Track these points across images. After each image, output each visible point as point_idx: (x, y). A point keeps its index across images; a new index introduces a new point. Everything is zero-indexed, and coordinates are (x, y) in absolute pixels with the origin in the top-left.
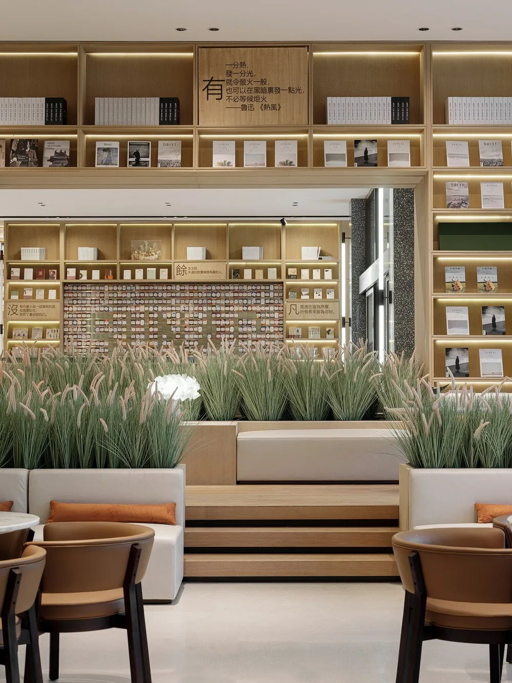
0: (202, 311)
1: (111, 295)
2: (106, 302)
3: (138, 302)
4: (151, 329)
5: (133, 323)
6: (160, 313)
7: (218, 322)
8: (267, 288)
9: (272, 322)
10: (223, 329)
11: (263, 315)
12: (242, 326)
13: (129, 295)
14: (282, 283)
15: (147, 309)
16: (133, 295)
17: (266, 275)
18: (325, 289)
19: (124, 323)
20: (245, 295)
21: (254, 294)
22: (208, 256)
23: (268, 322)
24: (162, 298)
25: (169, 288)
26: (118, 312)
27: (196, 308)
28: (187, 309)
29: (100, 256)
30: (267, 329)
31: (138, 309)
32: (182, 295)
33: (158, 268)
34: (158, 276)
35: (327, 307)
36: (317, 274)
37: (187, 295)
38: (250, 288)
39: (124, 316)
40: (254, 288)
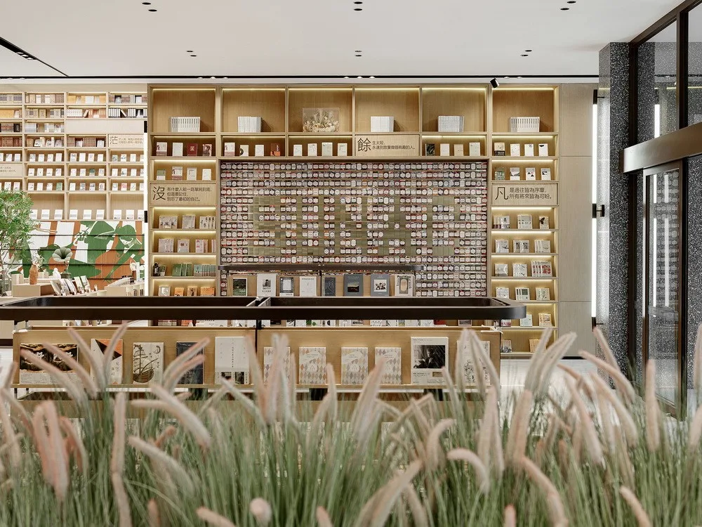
0: (388, 196)
1: (278, 175)
2: (272, 184)
3: (310, 184)
4: (326, 218)
5: (304, 209)
6: (337, 198)
7: (408, 209)
8: (468, 167)
9: (474, 209)
10: (413, 218)
11: (462, 200)
12: (437, 213)
13: (299, 176)
14: (486, 161)
15: (321, 192)
16: (305, 175)
17: (467, 151)
18: (539, 169)
19: (294, 209)
20: (441, 175)
21: (451, 175)
22: (397, 128)
23: (468, 209)
24: (338, 180)
25: (348, 167)
26: (286, 197)
27: (381, 192)
28: (370, 192)
29: (264, 127)
30: (468, 217)
31: (310, 192)
32: (365, 175)
33: (336, 142)
34: (335, 153)
35: (542, 190)
36: (529, 150)
37: (370, 176)
38: (446, 166)
39: (294, 201)
40: (452, 167)
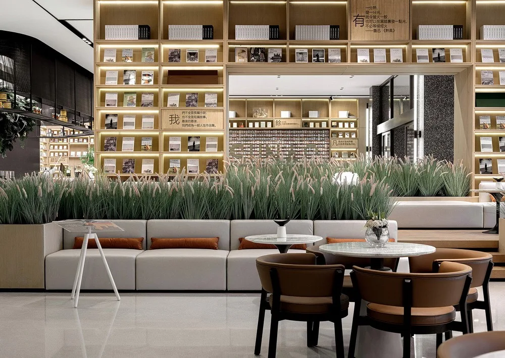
0: (288, 144)
1: (242, 135)
2: (240, 139)
3: (256, 139)
4: (263, 153)
5: (253, 149)
6: (267, 145)
7: (296, 149)
8: (321, 132)
9: (324, 149)
10: (299, 153)
11: (319, 146)
12: (308, 151)
13: (251, 136)
14: (329, 130)
15: (260, 142)
16: (253, 135)
17: (321, 126)
18: (350, 133)
19: (249, 149)
20: (310, 135)
21: (314, 135)
22: (292, 116)
23: (321, 149)
24: (268, 137)
25: (272, 132)
26: (246, 144)
27: (285, 142)
28: (281, 142)
29: (237, 116)
30: (321, 153)
31: (256, 142)
32: (278, 135)
33: (266, 122)
34: (266, 126)
35: (352, 141)
36: (346, 125)
37: (280, 135)
38: (312, 132)
39: (249, 146)
40: (315, 132)
